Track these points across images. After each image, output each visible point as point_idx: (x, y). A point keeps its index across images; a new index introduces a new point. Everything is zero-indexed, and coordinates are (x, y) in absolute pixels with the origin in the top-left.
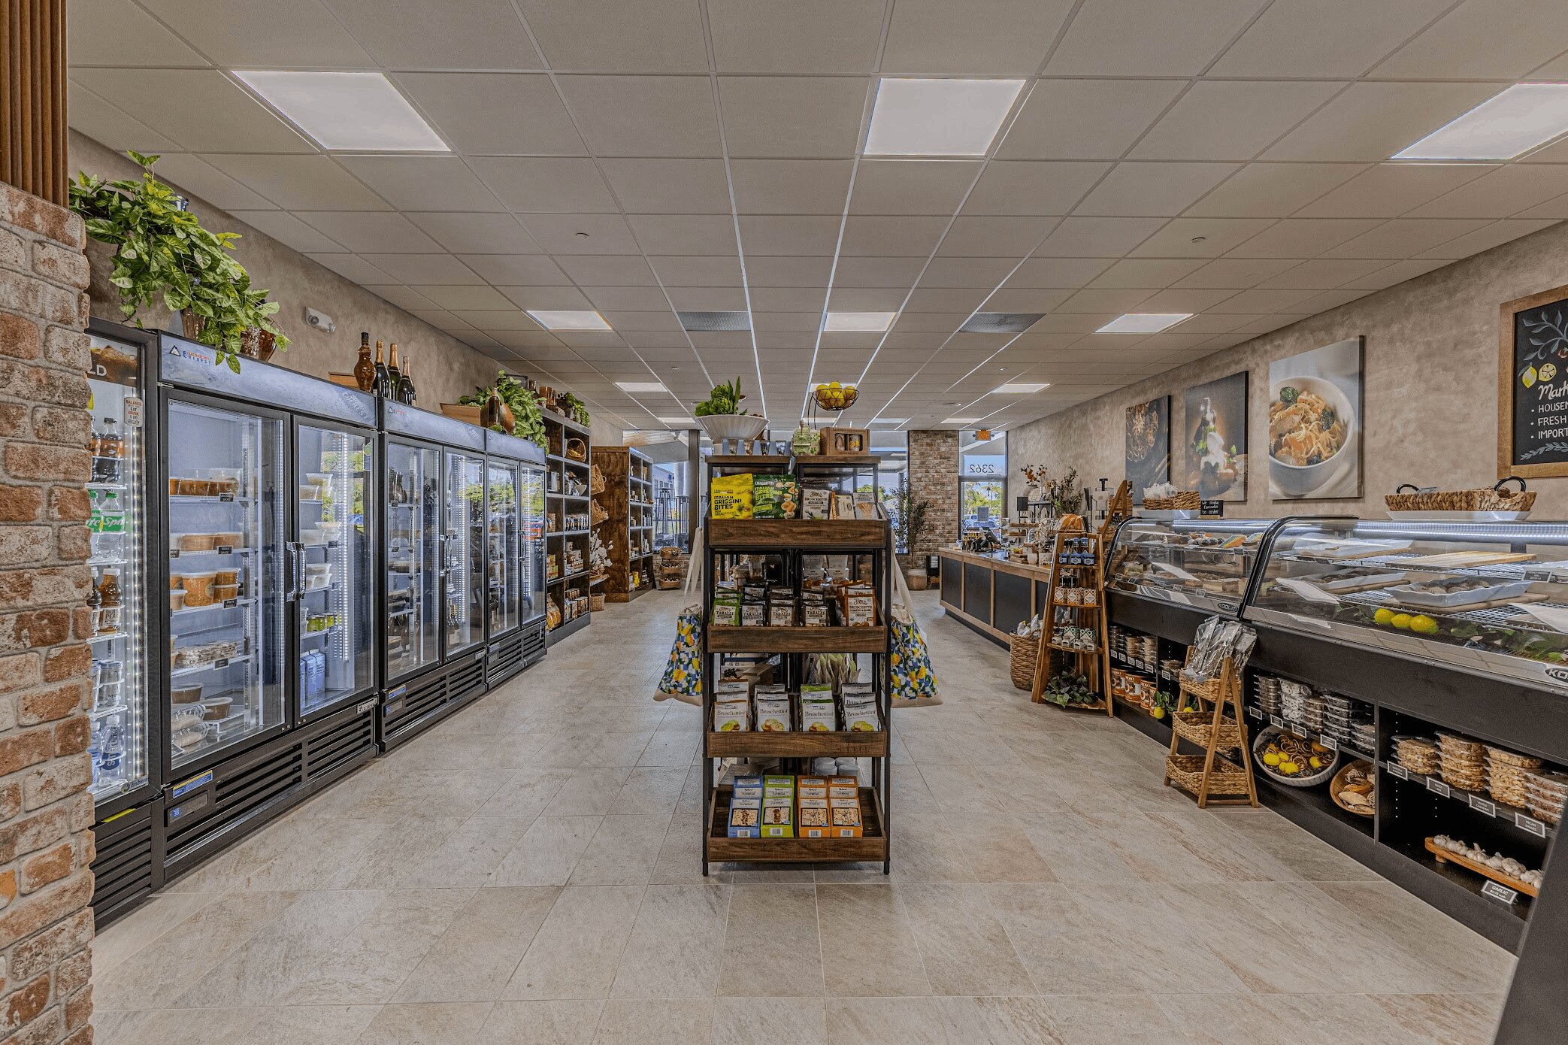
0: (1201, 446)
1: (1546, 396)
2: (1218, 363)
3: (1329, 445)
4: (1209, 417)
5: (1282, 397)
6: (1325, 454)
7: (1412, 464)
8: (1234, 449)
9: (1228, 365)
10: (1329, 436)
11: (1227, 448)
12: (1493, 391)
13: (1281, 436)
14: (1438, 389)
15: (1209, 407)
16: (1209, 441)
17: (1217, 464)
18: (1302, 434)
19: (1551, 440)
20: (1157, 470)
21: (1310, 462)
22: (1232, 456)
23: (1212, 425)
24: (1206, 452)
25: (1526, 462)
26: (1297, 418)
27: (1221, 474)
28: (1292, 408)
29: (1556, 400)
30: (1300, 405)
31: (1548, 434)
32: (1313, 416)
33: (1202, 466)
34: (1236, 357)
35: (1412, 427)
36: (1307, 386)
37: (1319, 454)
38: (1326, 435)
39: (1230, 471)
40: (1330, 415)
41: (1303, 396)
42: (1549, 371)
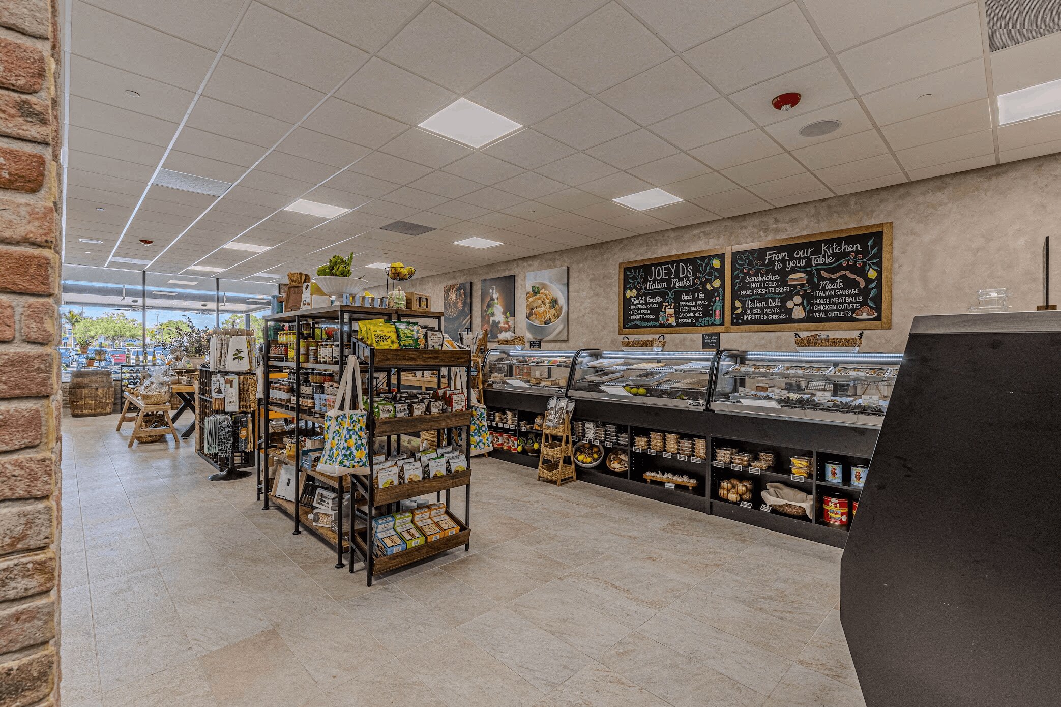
0: (490, 311)
1: (633, 302)
2: (499, 268)
3: (554, 316)
4: (495, 296)
5: (533, 290)
6: (552, 320)
7: (588, 327)
8: (508, 314)
9: (505, 270)
10: (554, 311)
11: (504, 313)
12: (616, 298)
13: (532, 309)
14: (597, 295)
15: (494, 291)
16: (495, 309)
17: (499, 322)
18: (542, 309)
19: (635, 320)
20: (464, 323)
21: (546, 323)
22: (507, 318)
23: (496, 301)
24: (493, 315)
25: (629, 327)
26: (540, 302)
27: (501, 327)
28: (537, 296)
29: (637, 304)
30: (541, 295)
31: (634, 317)
32: (547, 301)
33: (491, 322)
34: (509, 267)
35: (588, 310)
36: (544, 286)
37: (550, 319)
38: (553, 311)
39: (506, 325)
40: (555, 302)
41: (542, 291)
42: (634, 292)
